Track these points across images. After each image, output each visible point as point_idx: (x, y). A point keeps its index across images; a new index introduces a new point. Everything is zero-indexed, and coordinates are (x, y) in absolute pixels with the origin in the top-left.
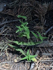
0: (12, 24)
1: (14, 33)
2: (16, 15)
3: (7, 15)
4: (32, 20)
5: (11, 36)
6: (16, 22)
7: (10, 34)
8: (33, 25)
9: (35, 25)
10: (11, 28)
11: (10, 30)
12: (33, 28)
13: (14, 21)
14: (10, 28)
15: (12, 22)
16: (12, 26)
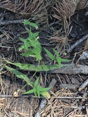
0: (12, 27)
1: (14, 44)
2: (19, 11)
3: (4, 9)
4: (48, 23)
5: (8, 50)
6: (19, 25)
7: (8, 46)
8: (49, 32)
9: (52, 33)
10: (10, 34)
11: (8, 38)
12: (48, 38)
13: (15, 22)
14: (8, 34)
15: (12, 24)
16: (11, 31)
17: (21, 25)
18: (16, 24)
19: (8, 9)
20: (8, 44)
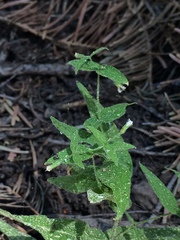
0: (32, 84)
1: (34, 140)
2: (59, 36)
3: (12, 26)
4: (149, 82)
5: (11, 158)
6: (53, 79)
7: (11, 146)
8: (152, 110)
9: (163, 112)
10: (21, 106)
11: (14, 119)
12: (149, 128)
13: (43, 68)
14: (17, 108)
15: (34, 75)
16: (25, 96)
17: (60, 81)
18: (46, 77)
19: (25, 26)
20: (11, 138)
